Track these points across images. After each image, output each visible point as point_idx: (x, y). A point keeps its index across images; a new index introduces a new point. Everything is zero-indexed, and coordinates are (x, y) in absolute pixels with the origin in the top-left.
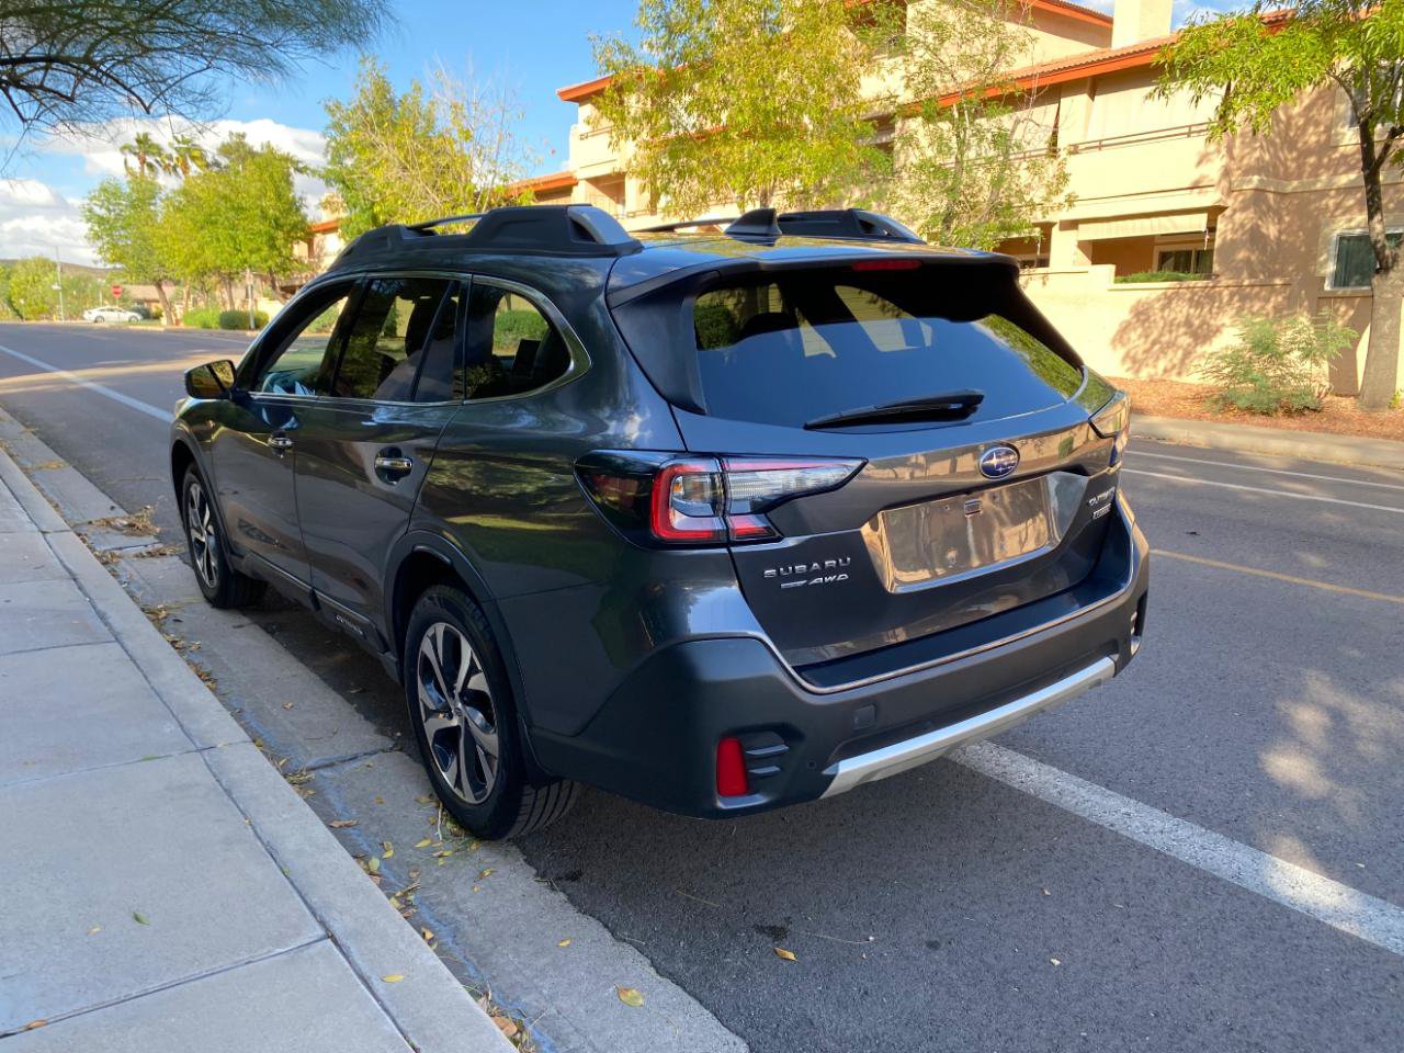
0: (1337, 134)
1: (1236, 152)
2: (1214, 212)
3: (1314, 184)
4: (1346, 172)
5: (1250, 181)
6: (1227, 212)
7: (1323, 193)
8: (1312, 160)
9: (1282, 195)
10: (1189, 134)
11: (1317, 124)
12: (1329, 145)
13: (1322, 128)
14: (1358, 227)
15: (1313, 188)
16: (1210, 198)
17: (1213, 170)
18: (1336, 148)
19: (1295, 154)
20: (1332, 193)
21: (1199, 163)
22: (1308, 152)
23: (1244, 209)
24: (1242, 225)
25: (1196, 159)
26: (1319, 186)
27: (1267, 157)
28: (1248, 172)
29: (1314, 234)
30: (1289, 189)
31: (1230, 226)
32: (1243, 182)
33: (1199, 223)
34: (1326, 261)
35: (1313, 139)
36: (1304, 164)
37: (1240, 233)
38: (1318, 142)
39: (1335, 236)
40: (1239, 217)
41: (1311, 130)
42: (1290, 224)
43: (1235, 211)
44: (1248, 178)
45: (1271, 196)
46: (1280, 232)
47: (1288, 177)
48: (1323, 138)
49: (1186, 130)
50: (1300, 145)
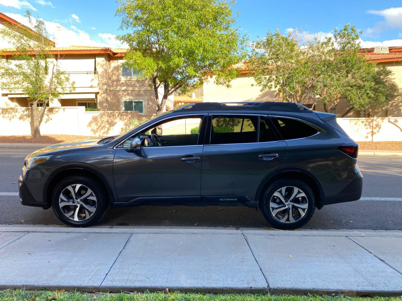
0: (120, 78)
1: (100, 79)
2: (97, 94)
3: (117, 88)
4: (123, 87)
5: (104, 87)
6: (100, 94)
7: (119, 91)
8: (115, 83)
9: (110, 91)
10: (87, 74)
11: (115, 75)
12: (118, 80)
13: (116, 76)
14: (128, 99)
15: (117, 90)
16: (96, 90)
17: (95, 83)
18: (120, 81)
19: (111, 81)
20: (121, 91)
21: (91, 81)
22: (113, 81)
23: (104, 94)
24: (104, 97)
25: (91, 80)
26: (118, 89)
27: (107, 81)
28: (103, 84)
29: (118, 101)
30: (111, 89)
31: (101, 97)
32: (103, 87)
33: (93, 96)
34: (122, 107)
35: (115, 78)
36: (113, 84)
37: (103, 99)
38: (116, 79)
39: (123, 101)
40: (103, 95)
41: (114, 76)
42: (112, 98)
43: (101, 94)
44: (104, 86)
45: (108, 91)
46: (111, 100)
47: (110, 86)
48: (117, 78)
49: (87, 72)
50: (112, 79)
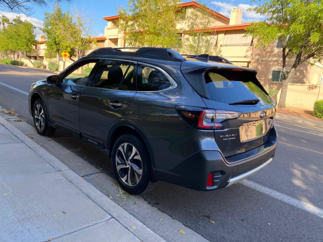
0: (274, 49)
1: (254, 50)
2: (249, 63)
3: (269, 59)
4: (275, 57)
5: (256, 57)
6: (251, 63)
7: (270, 61)
8: (268, 54)
9: (262, 61)
10: (245, 45)
11: (270, 47)
12: (272, 51)
13: (271, 48)
14: (277, 69)
15: (268, 60)
16: (248, 60)
17: (249, 54)
18: (273, 52)
19: (265, 52)
20: (272, 61)
21: (246, 52)
22: (267, 52)
23: (255, 62)
24: (254, 66)
25: (246, 51)
26: (270, 60)
27: (260, 52)
28: (256, 55)
29: (268, 69)
30: (264, 60)
31: (252, 66)
32: (255, 57)
33: (246, 64)
34: (270, 75)
35: (269, 50)
36: (267, 55)
37: (254, 67)
38: (270, 50)
39: (272, 70)
40: (254, 64)
41: (269, 48)
42: (263, 67)
43: (253, 63)
44: (256, 56)
45: (260, 61)
46: (261, 68)
47: (263, 57)
48: (271, 50)
49: (244, 44)
50: (266, 50)
